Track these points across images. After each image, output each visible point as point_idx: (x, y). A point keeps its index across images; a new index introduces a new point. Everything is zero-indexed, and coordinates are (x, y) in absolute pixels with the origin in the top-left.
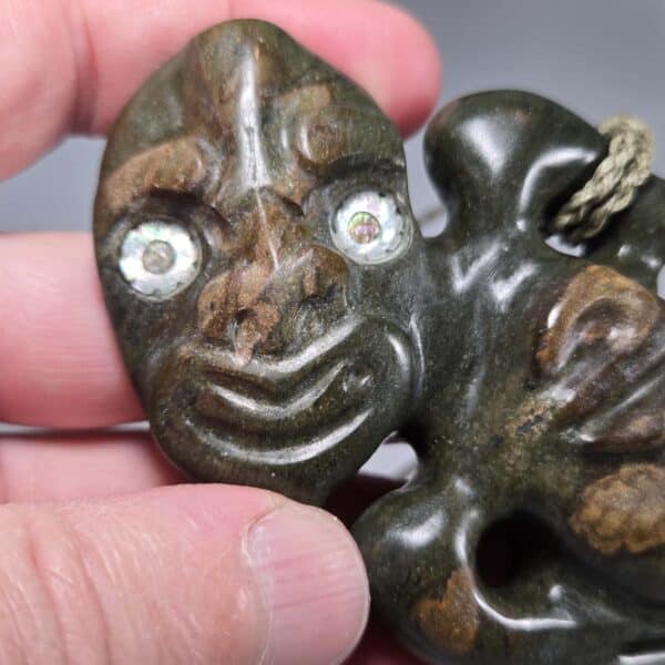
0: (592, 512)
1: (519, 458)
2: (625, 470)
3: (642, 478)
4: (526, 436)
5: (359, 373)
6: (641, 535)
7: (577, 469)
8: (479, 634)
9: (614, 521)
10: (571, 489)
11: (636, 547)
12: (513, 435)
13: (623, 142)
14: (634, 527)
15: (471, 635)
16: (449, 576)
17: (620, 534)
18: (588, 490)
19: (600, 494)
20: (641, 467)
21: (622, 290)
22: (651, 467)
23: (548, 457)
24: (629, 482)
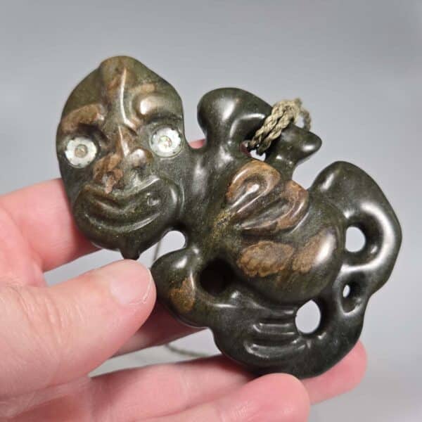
0: (245, 259)
1: (217, 236)
2: (261, 243)
3: (267, 247)
4: (220, 227)
5: (154, 199)
6: (265, 269)
7: (240, 241)
8: (195, 304)
9: (254, 263)
10: (237, 249)
11: (263, 275)
12: (215, 226)
13: (278, 109)
14: (262, 266)
15: (192, 304)
16: (184, 280)
17: (256, 268)
18: (244, 250)
19: (249, 252)
20: (267, 242)
21: (264, 170)
22: (272, 243)
23: (228, 236)
24: (262, 248)
